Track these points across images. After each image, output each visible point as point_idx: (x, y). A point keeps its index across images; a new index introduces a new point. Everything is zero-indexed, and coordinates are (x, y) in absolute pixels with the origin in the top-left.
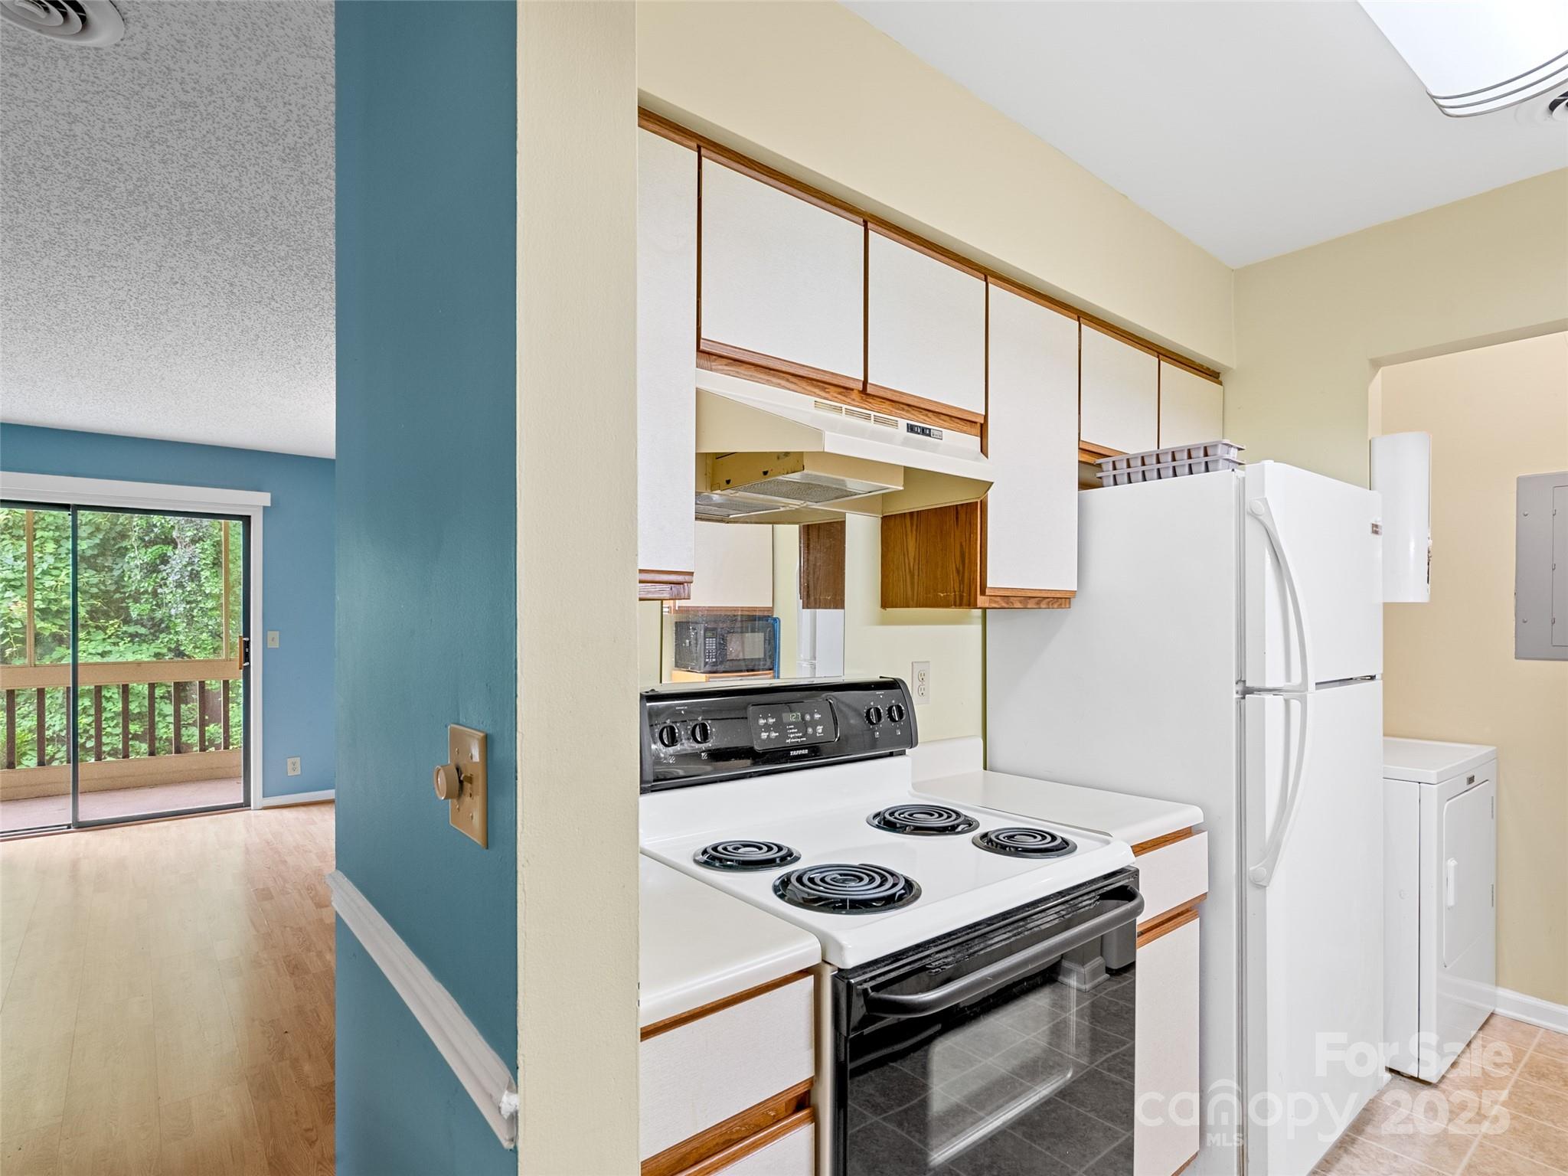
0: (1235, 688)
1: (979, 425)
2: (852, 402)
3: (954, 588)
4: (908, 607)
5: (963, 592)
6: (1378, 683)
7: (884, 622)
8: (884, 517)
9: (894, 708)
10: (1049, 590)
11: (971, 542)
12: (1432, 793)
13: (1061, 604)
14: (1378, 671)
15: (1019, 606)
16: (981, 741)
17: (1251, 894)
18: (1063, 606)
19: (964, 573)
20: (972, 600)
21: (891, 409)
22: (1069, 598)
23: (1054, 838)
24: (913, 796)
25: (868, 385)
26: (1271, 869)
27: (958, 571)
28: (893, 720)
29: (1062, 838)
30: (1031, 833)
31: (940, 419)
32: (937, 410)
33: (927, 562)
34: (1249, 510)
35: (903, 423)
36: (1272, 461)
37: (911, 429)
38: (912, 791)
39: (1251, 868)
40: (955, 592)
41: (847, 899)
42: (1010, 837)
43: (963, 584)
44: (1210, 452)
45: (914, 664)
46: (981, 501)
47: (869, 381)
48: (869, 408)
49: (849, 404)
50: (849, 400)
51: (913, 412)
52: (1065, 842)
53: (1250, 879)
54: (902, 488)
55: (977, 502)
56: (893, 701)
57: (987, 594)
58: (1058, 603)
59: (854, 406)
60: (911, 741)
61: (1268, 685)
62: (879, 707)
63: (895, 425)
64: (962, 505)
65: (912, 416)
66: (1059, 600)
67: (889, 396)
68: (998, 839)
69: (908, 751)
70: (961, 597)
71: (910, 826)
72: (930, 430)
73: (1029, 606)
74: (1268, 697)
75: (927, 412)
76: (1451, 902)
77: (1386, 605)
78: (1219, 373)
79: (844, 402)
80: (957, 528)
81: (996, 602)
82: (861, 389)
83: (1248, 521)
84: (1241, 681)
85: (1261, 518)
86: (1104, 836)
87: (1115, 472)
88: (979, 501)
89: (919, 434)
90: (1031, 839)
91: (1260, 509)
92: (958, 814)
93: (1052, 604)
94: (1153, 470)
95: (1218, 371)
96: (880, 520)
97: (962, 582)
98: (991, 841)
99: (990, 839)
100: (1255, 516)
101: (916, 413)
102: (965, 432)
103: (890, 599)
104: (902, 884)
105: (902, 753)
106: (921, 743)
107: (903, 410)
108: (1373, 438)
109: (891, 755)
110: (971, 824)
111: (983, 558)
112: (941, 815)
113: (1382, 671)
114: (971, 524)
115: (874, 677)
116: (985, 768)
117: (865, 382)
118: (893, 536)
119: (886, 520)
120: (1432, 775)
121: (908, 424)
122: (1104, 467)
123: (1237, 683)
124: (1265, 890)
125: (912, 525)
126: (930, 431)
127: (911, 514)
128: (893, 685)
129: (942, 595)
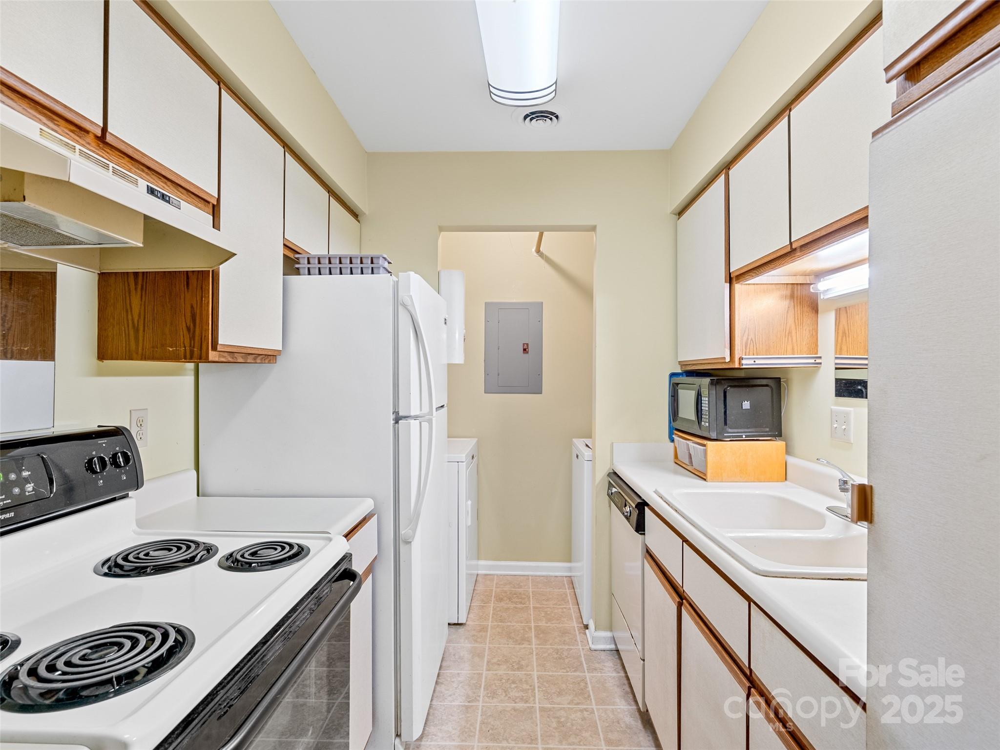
0: (392, 417)
1: (211, 205)
2: (88, 146)
3: (184, 344)
4: (132, 360)
5: (194, 347)
6: (445, 409)
7: (100, 373)
8: (102, 273)
9: (119, 454)
10: (263, 349)
11: (202, 304)
12: (463, 466)
13: (270, 360)
14: (445, 403)
15: (241, 360)
16: (195, 473)
17: (403, 548)
18: (272, 362)
19: (194, 332)
20: (204, 354)
21: (131, 167)
22: (276, 356)
23: (291, 546)
24: (139, 534)
25: (107, 134)
26: (414, 531)
27: (188, 329)
28: (118, 466)
29: (297, 544)
30: (271, 546)
31: (179, 191)
32: (177, 181)
33: (154, 319)
34: (401, 302)
35: (143, 184)
36: (414, 273)
37: (151, 191)
38: (139, 530)
39: (402, 533)
40: (185, 347)
41: (112, 678)
42: (254, 554)
43: (194, 340)
44: (374, 261)
45: (132, 411)
46: (213, 271)
47: (109, 130)
48: (106, 157)
49: (83, 145)
50: (84, 143)
51: (153, 176)
52: (301, 548)
53: (402, 539)
54: (141, 245)
55: (209, 271)
56: (117, 449)
57: (218, 349)
58: (268, 360)
59: (90, 150)
60: (137, 482)
61: (412, 414)
62: (102, 455)
63: (136, 183)
64: (193, 271)
65: (152, 180)
66: (268, 357)
67: (130, 152)
68: (244, 558)
69: (131, 493)
70: (192, 352)
71: (150, 566)
72: (169, 197)
73: (248, 361)
74: (412, 421)
75: (166, 181)
76: (469, 524)
77: (449, 365)
78: (358, 215)
79: (78, 142)
80: (188, 291)
81: (224, 357)
82: (100, 135)
83: (401, 308)
84: (396, 413)
85: (408, 307)
86: (325, 535)
87: (309, 266)
88: (211, 270)
89: (159, 198)
90: (271, 552)
91: (407, 301)
92: (197, 544)
93: (264, 360)
94: (337, 268)
95: (357, 213)
96: (96, 278)
97: (192, 338)
98: (237, 561)
99: (236, 558)
100: (405, 306)
101: (156, 178)
102: (199, 208)
103: (109, 351)
104: (173, 635)
105: (125, 497)
106: (146, 480)
107: (143, 171)
108: (440, 271)
109: (114, 500)
110: (210, 550)
111: (215, 319)
112: (179, 548)
113: (447, 402)
114: (203, 290)
115: (92, 426)
116: (198, 495)
117: (104, 129)
118: (112, 293)
119: (104, 278)
120: (463, 457)
121: (148, 186)
122: (301, 261)
123: (393, 414)
124: (411, 544)
125: (136, 284)
126: (169, 199)
127: (136, 274)
128: (117, 432)
129: (171, 349)
